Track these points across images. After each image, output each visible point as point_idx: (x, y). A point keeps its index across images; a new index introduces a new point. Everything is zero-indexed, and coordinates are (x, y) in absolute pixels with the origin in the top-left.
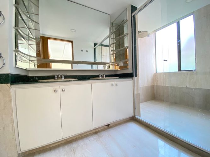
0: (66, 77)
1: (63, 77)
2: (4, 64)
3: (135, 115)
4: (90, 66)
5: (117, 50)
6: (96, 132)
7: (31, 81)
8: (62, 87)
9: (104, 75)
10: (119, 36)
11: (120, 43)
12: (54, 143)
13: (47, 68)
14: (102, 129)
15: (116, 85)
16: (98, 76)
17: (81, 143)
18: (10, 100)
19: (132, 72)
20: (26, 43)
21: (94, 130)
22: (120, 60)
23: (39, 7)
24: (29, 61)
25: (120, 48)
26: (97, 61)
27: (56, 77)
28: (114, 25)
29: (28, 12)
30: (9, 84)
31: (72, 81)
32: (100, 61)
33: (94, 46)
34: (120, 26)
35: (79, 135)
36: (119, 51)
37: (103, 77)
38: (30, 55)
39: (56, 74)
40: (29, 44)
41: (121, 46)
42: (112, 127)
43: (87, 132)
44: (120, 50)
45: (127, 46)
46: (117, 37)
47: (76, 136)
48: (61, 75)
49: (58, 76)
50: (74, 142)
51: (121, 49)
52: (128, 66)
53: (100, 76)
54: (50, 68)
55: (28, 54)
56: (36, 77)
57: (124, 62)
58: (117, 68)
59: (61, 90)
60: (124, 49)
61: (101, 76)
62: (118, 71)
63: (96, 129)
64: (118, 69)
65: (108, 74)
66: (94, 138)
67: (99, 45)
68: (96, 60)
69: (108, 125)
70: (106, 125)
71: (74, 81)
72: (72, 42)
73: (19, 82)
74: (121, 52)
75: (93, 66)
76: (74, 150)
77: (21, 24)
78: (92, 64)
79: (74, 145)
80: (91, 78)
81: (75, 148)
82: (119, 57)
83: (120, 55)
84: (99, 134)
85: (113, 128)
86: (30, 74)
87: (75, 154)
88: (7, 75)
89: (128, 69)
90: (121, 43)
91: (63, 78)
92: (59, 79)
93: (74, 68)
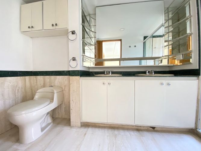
0: (113, 73)
1: (111, 72)
2: (77, 64)
3: (196, 128)
4: (138, 61)
5: (175, 39)
6: (138, 129)
7: (91, 75)
8: (108, 81)
9: (152, 71)
10: (179, 20)
11: (179, 30)
12: (102, 124)
13: (101, 66)
14: (144, 128)
15: (169, 84)
16: (145, 73)
17: (122, 132)
18: (79, 87)
19: (198, 68)
20: (89, 48)
21: (136, 126)
22: (179, 52)
23: (96, 20)
24: (90, 61)
25: (179, 37)
26: (146, 57)
27: (106, 72)
28: (170, 9)
29: (90, 26)
30: (79, 77)
31: (116, 76)
32: (150, 56)
33: (144, 40)
34: (179, 8)
35: (121, 125)
36: (179, 41)
37: (152, 73)
38: (91, 57)
39: (106, 70)
40: (90, 49)
41: (181, 34)
42: (158, 131)
43: (128, 126)
44: (180, 39)
45: (189, 33)
46: (175, 23)
47: (118, 125)
48: (109, 71)
49: (107, 72)
50: (116, 129)
51: (181, 37)
52: (191, 60)
53: (147, 72)
54: (103, 65)
55: (89, 56)
56: (94, 72)
57: (184, 55)
58: (177, 62)
59: (108, 84)
60: (187, 36)
61: (149, 72)
62: (177, 65)
63: (138, 126)
64: (179, 64)
65: (158, 70)
66: (135, 133)
67: (150, 37)
68: (145, 55)
69: (153, 128)
70: (151, 127)
71: (118, 76)
72: (121, 40)
73: (84, 75)
74: (181, 42)
75: (141, 62)
76: (116, 136)
77: (86, 36)
78: (140, 59)
79: (116, 132)
80: (136, 75)
81: (116, 134)
82: (178, 48)
83: (179, 45)
84: (141, 132)
85: (160, 133)
86: (91, 70)
87: (116, 139)
88: (78, 71)
89: (191, 63)
90: (181, 30)
91: (110, 74)
92: (107, 75)
93: (122, 65)
